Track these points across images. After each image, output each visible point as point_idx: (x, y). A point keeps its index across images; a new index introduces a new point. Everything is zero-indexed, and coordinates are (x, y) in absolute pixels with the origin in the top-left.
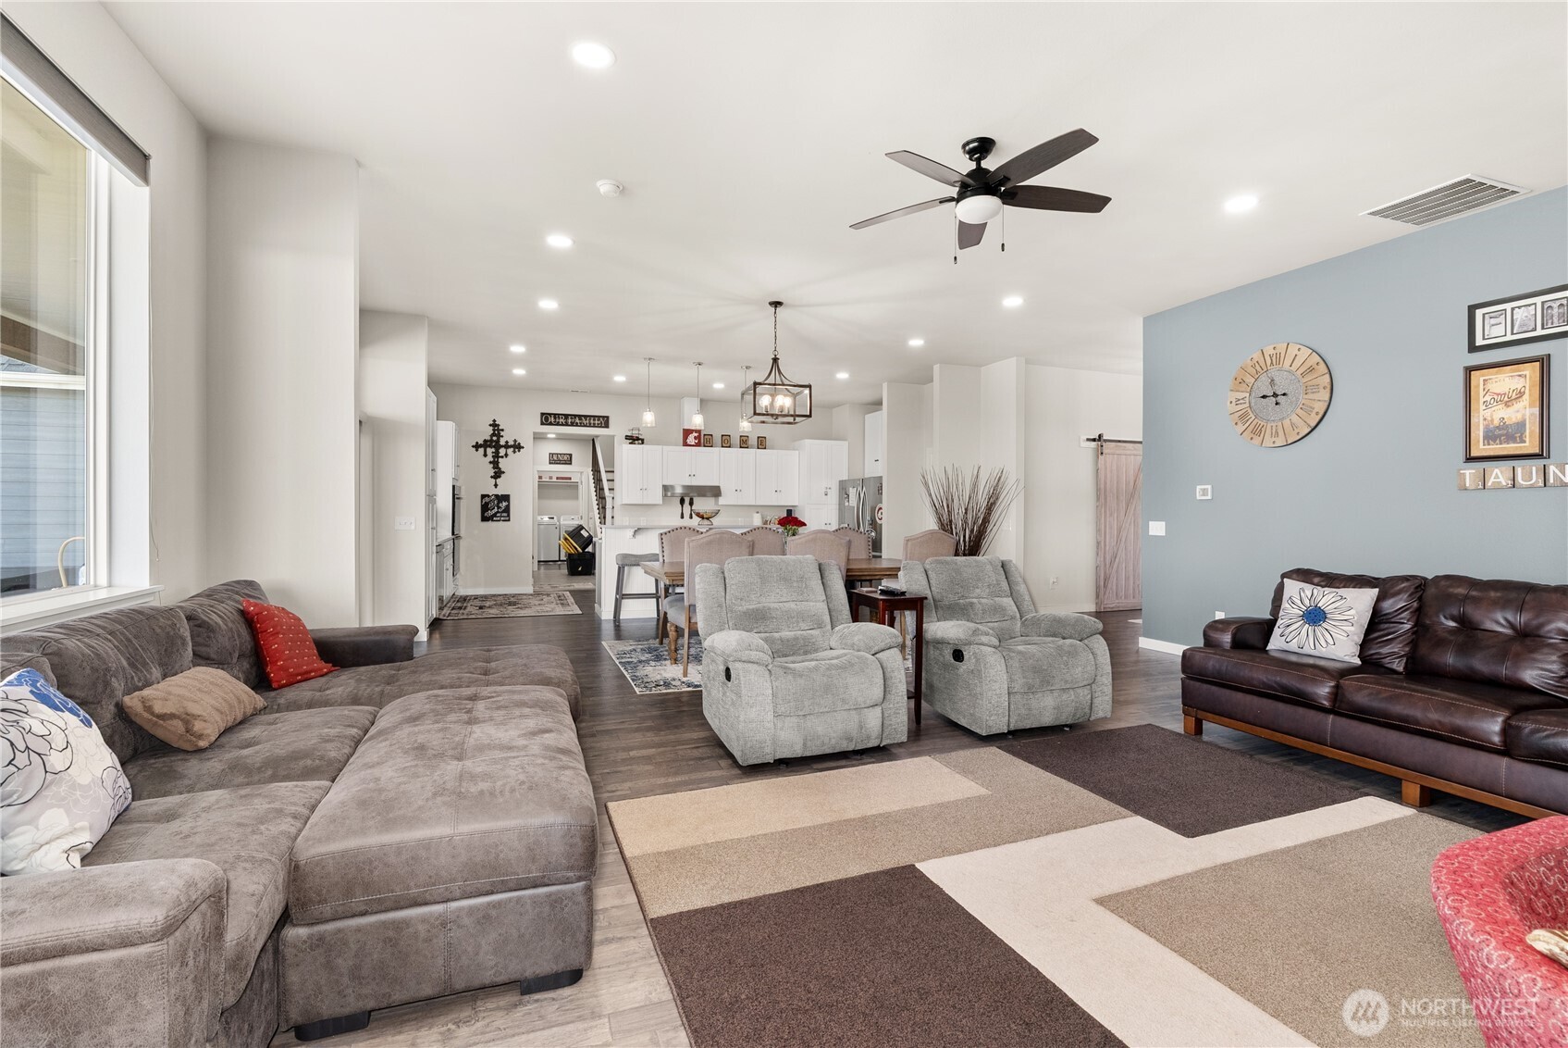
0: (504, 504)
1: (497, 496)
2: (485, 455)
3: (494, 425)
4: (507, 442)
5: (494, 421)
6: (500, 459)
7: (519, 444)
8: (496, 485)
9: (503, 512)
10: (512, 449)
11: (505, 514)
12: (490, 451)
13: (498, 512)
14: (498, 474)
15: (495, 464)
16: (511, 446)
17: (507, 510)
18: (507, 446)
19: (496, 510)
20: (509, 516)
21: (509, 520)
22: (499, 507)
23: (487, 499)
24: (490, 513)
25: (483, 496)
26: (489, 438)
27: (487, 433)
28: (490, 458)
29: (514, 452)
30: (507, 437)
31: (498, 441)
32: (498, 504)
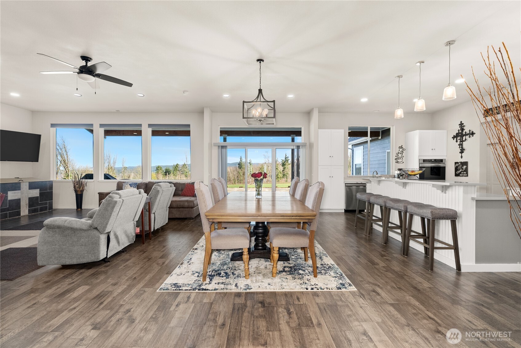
0: (465, 167)
1: (461, 162)
2: (457, 141)
3: (461, 125)
4: (466, 132)
5: (461, 122)
6: (464, 142)
7: (473, 132)
8: (462, 157)
9: (464, 171)
10: (468, 136)
11: (465, 173)
12: (455, 139)
13: (462, 171)
14: (462, 151)
15: (461, 145)
16: (468, 134)
17: (466, 170)
18: (466, 135)
19: (461, 170)
20: (467, 173)
21: (467, 176)
22: (462, 169)
23: (457, 165)
24: (458, 172)
25: (456, 163)
26: (458, 132)
27: (457, 128)
28: (459, 143)
29: (470, 137)
30: (467, 130)
31: (462, 133)
32: (462, 167)
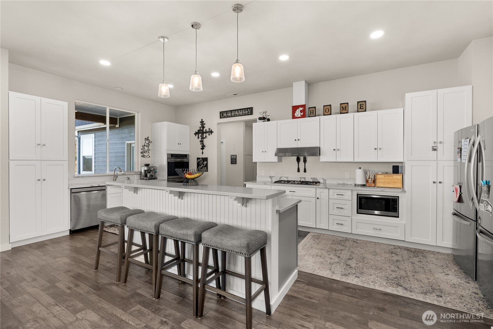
0: (205, 162)
1: (202, 158)
2: (198, 138)
3: (202, 122)
4: (206, 130)
5: (202, 120)
6: (204, 139)
7: (211, 130)
8: (203, 153)
9: (205, 167)
10: (208, 134)
11: (206, 168)
12: (197, 135)
13: (203, 167)
14: (203, 147)
15: (202, 142)
16: (207, 132)
17: (206, 166)
18: (206, 132)
19: (202, 166)
20: (207, 169)
21: (207, 171)
22: (203, 164)
23: (199, 160)
24: (200, 167)
25: (198, 159)
26: (199, 129)
27: (198, 126)
28: (200, 139)
29: (209, 135)
30: (207, 128)
31: (203, 130)
32: (203, 162)
